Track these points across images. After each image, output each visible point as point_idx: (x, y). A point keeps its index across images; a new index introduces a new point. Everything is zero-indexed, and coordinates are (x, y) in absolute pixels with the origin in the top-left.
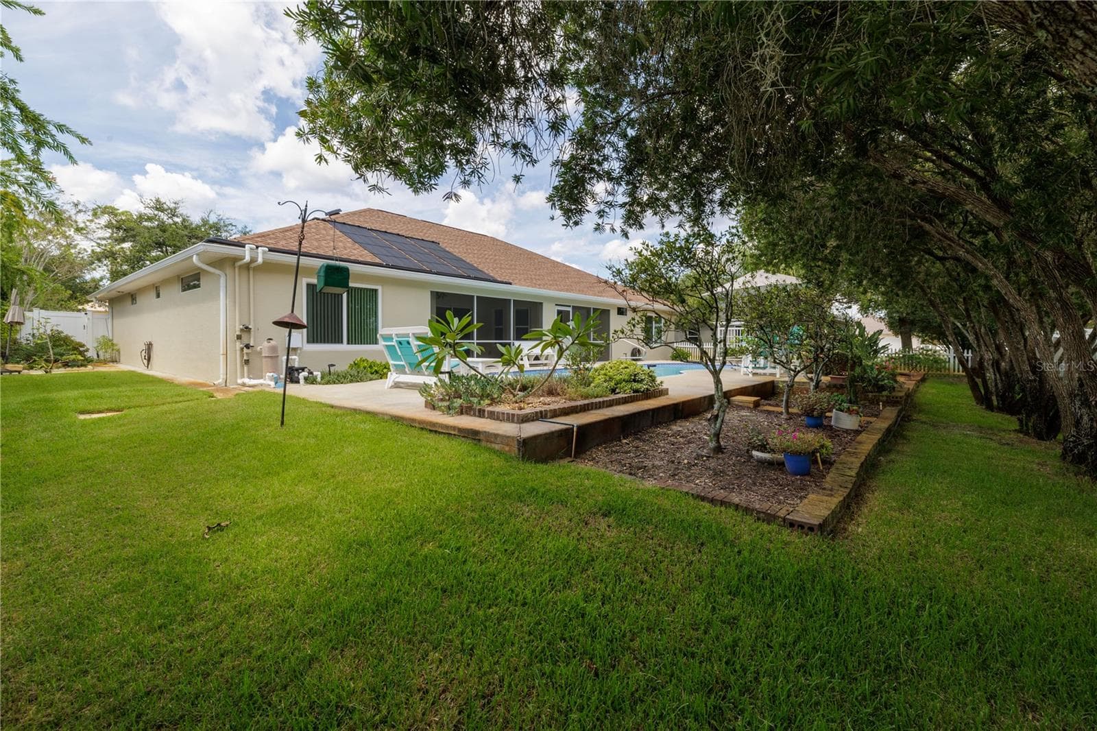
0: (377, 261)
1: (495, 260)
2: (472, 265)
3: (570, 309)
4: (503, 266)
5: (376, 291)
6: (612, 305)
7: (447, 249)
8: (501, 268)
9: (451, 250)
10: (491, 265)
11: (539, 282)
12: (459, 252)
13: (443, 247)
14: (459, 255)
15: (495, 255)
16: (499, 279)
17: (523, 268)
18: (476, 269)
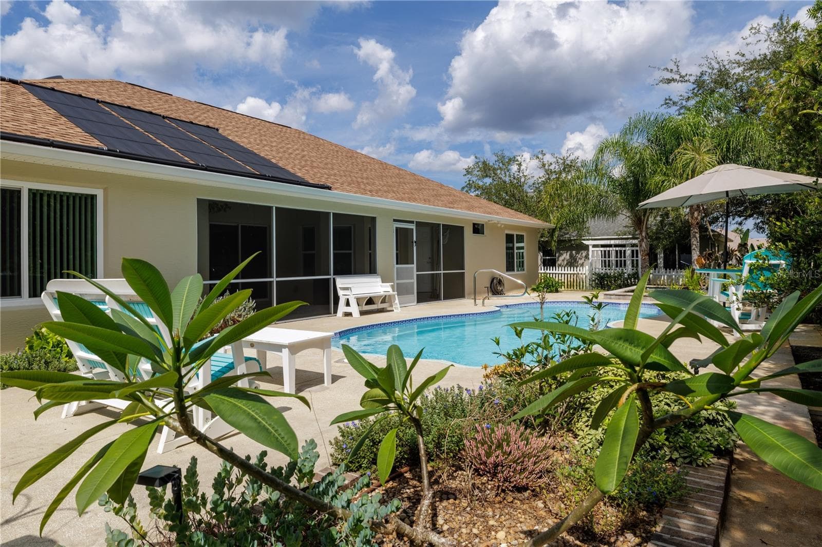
0: (95, 143)
1: (304, 156)
2: (269, 161)
3: (413, 227)
4: (315, 164)
5: (93, 197)
6: (466, 221)
7: (230, 138)
8: (312, 167)
9: (236, 139)
10: (297, 162)
11: (369, 188)
12: (250, 143)
13: (225, 134)
14: (248, 146)
15: (303, 151)
16: (311, 182)
17: (343, 168)
18: (275, 166)
